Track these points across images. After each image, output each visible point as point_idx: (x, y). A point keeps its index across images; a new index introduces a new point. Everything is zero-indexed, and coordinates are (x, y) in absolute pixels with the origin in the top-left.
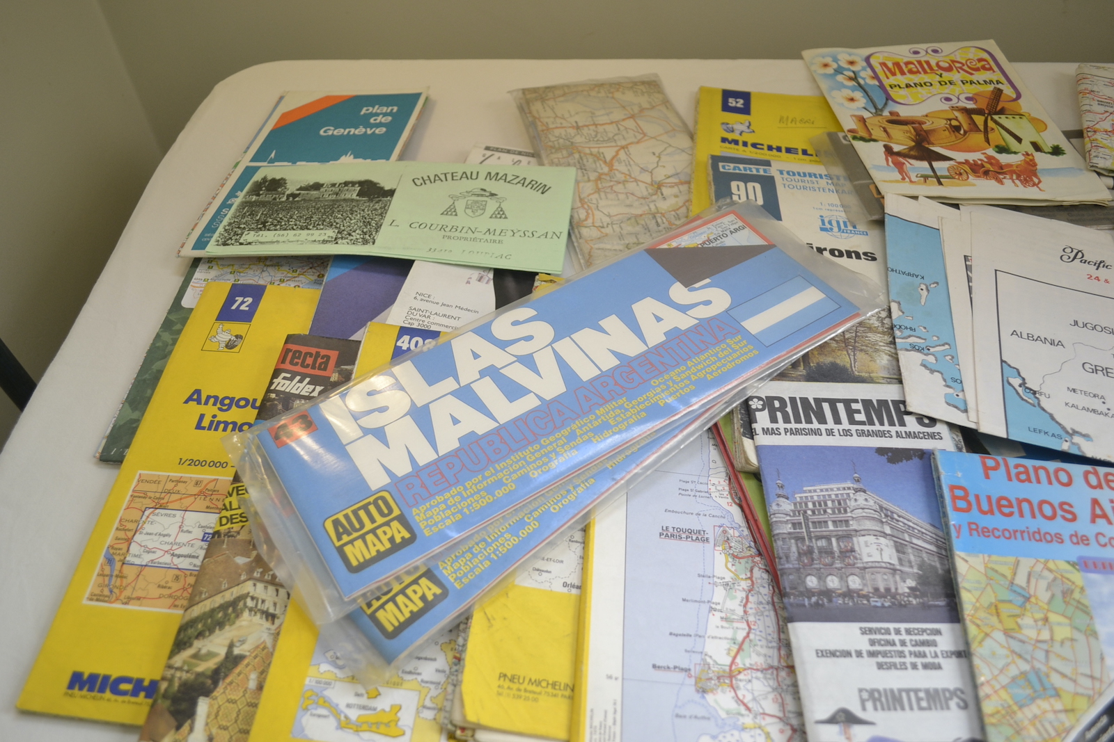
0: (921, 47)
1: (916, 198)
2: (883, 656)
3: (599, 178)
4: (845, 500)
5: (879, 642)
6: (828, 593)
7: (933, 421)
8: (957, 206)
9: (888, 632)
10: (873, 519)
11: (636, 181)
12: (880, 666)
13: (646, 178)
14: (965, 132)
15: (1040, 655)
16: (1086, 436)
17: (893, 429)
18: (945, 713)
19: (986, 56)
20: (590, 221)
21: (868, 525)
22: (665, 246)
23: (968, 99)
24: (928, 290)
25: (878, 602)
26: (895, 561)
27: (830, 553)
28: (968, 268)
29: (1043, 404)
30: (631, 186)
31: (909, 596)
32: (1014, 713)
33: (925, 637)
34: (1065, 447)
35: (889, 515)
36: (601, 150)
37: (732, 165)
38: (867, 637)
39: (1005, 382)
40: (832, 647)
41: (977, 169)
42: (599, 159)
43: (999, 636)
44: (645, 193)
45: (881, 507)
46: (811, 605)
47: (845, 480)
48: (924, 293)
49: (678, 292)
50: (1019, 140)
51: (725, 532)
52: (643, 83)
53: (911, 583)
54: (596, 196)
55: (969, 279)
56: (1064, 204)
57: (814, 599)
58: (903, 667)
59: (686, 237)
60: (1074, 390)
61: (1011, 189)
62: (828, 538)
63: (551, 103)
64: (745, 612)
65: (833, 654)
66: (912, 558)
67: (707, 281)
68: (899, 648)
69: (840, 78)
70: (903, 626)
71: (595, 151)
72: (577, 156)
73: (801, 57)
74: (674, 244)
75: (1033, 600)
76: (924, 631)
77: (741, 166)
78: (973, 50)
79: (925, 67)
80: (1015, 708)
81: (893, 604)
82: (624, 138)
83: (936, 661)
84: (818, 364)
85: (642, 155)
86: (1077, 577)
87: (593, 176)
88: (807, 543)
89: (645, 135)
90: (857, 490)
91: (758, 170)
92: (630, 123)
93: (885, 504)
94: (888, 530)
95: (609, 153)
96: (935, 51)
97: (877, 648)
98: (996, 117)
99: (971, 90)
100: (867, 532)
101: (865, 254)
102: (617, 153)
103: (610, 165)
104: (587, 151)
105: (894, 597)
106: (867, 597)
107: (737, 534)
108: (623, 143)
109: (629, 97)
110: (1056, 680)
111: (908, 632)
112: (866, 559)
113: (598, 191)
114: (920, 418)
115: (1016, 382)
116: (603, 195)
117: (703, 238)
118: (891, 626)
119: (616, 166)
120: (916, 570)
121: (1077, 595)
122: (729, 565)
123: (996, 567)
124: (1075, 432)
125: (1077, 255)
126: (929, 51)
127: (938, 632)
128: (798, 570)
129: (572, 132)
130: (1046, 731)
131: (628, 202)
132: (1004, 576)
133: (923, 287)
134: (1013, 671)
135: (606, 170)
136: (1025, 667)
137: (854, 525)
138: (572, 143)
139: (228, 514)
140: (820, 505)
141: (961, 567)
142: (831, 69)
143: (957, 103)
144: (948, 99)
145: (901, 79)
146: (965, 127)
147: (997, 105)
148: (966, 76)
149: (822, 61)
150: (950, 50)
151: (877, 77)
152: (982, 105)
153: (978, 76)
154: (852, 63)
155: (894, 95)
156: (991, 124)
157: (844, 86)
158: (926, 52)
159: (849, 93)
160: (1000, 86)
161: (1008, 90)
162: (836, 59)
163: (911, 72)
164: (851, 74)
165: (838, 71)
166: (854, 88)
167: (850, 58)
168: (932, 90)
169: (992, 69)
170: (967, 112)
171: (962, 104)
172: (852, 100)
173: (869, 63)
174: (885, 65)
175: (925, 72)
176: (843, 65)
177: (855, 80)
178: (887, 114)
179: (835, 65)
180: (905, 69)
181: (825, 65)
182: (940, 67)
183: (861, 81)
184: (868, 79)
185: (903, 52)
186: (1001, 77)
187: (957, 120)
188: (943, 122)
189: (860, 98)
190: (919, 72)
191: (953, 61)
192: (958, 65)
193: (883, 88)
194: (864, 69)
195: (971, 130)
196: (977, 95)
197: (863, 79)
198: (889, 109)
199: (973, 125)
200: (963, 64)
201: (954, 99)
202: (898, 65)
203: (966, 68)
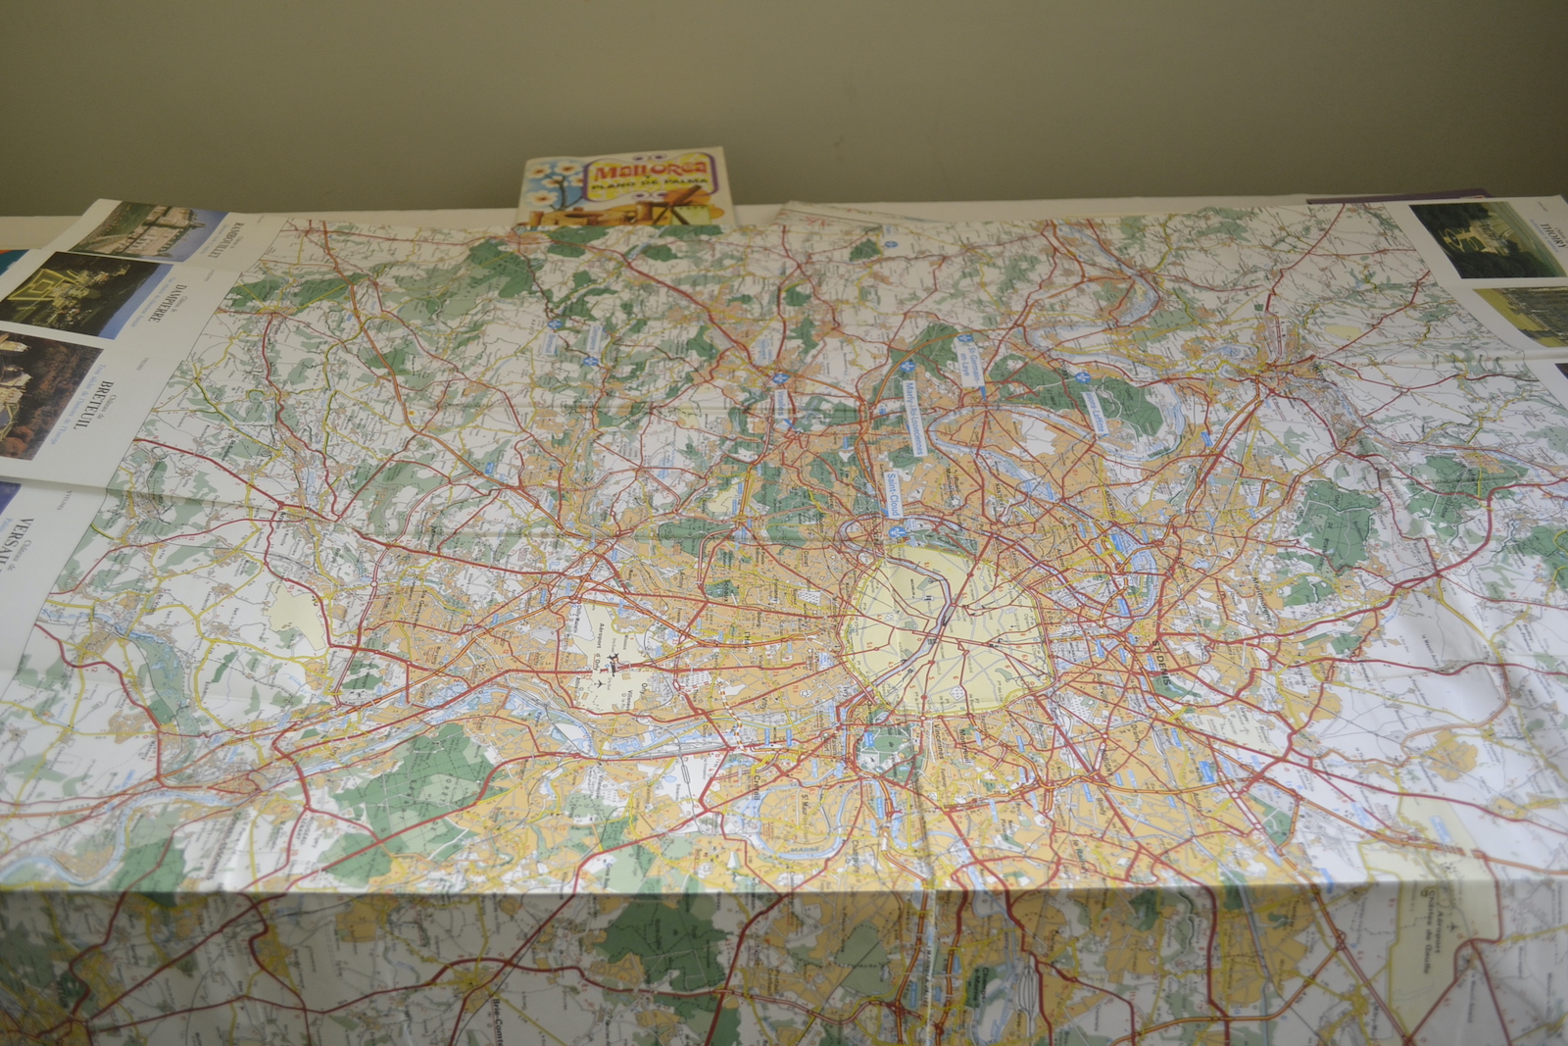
0: (645, 155)
19: (707, 160)
23: (659, 195)
50: (685, 223)
69: (546, 183)
78: (697, 155)
79: (639, 170)
96: (659, 157)
98: (677, 209)
99: (671, 187)
126: (653, 158)
142: (541, 175)
143: (647, 198)
144: (640, 196)
145: (609, 181)
146: (640, 216)
147: (686, 199)
148: (674, 177)
149: (539, 167)
150: (674, 156)
151: (585, 181)
152: (671, 199)
153: (686, 177)
154: (567, 169)
155: (591, 194)
156: (668, 214)
157: (544, 188)
158: (648, 159)
159: (543, 193)
160: (703, 184)
161: (707, 187)
162: (553, 166)
163: (623, 175)
164: (560, 178)
165: (548, 176)
166: (553, 190)
167: (567, 165)
168: (631, 189)
169: (704, 171)
170: (651, 205)
171: (651, 199)
172: (543, 199)
173: (586, 169)
174: (601, 170)
175: (636, 174)
176: (557, 170)
177: (560, 183)
178: (570, 210)
179: (548, 171)
180: (618, 172)
181: (539, 171)
182: (653, 170)
183: (566, 184)
184: (574, 181)
185: (626, 159)
186: (708, 176)
187: (635, 212)
188: (620, 214)
189: (553, 197)
190: (630, 175)
191: (670, 165)
192: (673, 168)
193: (584, 189)
194: (577, 174)
195: (642, 219)
196: (673, 191)
197: (570, 182)
198: (575, 206)
199: (648, 215)
200: (678, 167)
201: (647, 195)
202: (614, 170)
203: (679, 171)
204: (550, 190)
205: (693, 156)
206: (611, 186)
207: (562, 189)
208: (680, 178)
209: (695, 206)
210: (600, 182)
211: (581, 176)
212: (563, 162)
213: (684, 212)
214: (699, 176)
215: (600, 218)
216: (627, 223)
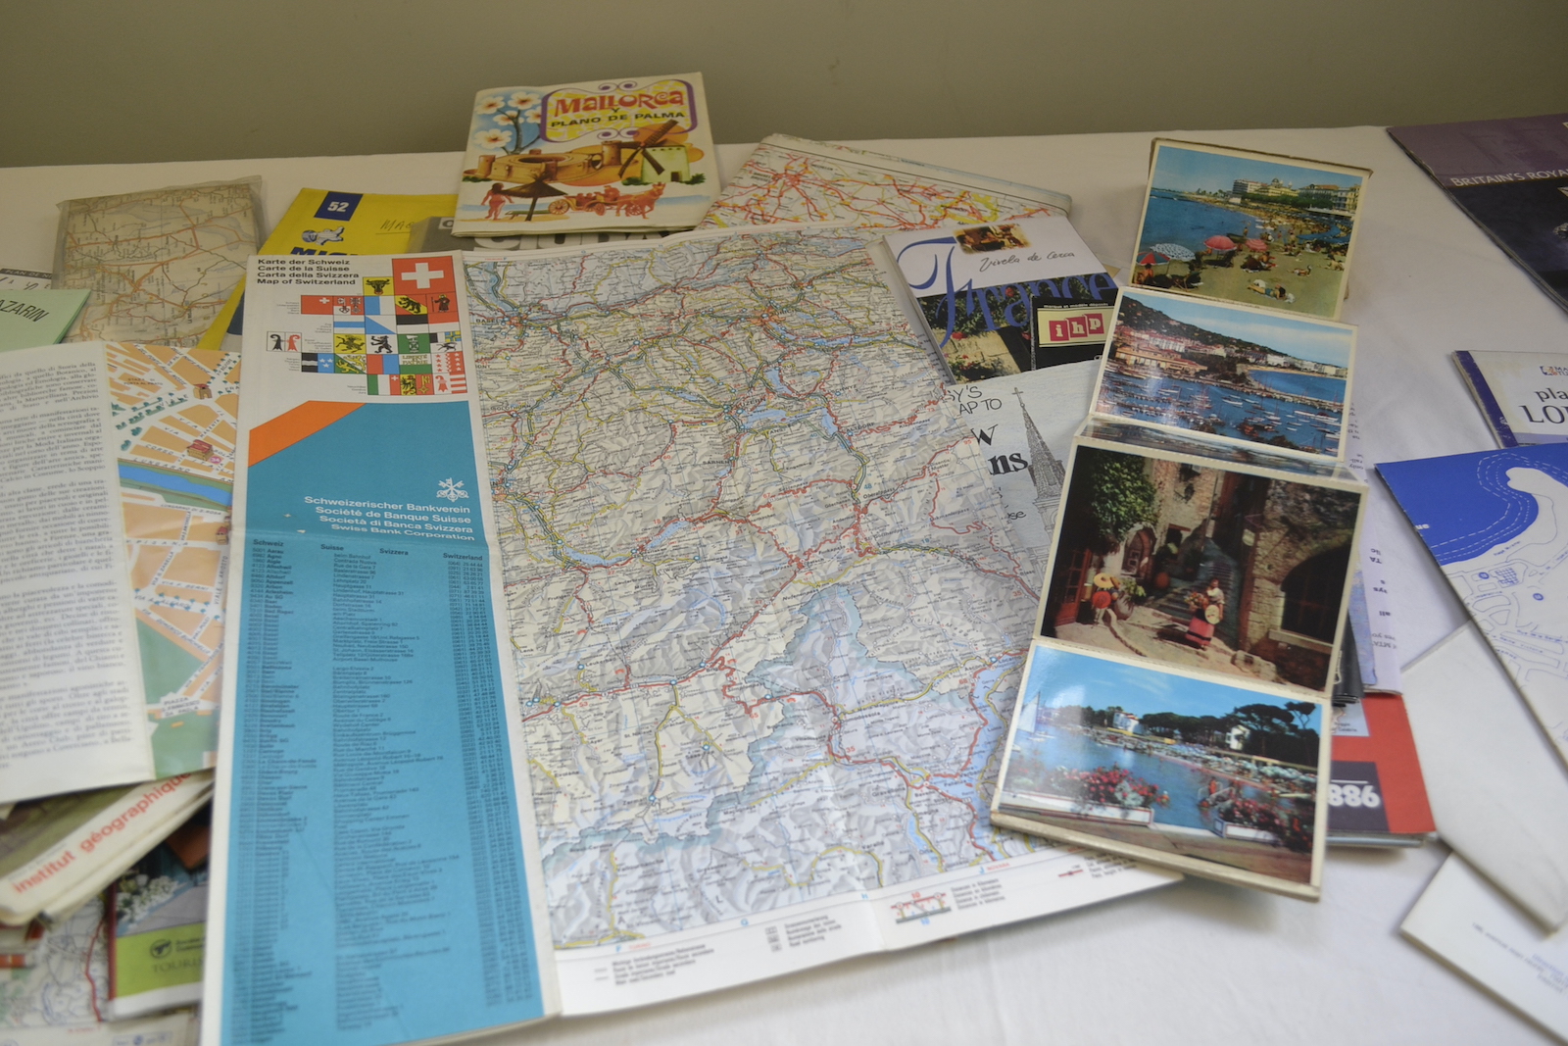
0: (612, 83)
3: (116, 302)
11: (163, 301)
13: (178, 298)
14: (602, 166)
19: (683, 89)
23: (628, 133)
30: (155, 311)
36: (133, 268)
41: (584, 203)
42: (126, 278)
44: (168, 315)
50: (659, 170)
63: (95, 216)
69: (498, 119)
71: (123, 269)
72: (99, 276)
78: (671, 83)
79: (606, 102)
87: (109, 298)
92: (188, 236)
95: (140, 271)
96: (628, 86)
98: (649, 149)
99: (642, 123)
102: (152, 270)
103: (136, 285)
104: (115, 269)
108: (165, 259)
113: (109, 317)
116: (113, 320)
119: (145, 285)
126: (622, 87)
129: (105, 248)
135: (129, 289)
138: (100, 261)
142: (493, 110)
143: (614, 138)
144: (607, 134)
145: (571, 116)
146: (605, 162)
147: (659, 138)
148: (646, 110)
149: (492, 100)
150: (646, 84)
151: (543, 116)
152: (642, 138)
153: (660, 110)
154: (523, 102)
155: (550, 133)
156: (638, 157)
157: (496, 126)
158: (616, 88)
159: (495, 133)
160: (679, 119)
161: (684, 123)
162: (507, 99)
163: (587, 108)
164: (515, 113)
165: (500, 111)
166: (507, 128)
167: (523, 96)
168: (596, 125)
169: (681, 102)
170: (620, 146)
171: (619, 139)
172: (495, 140)
173: (545, 101)
174: (562, 102)
175: (602, 107)
176: (511, 103)
177: (514, 119)
178: (526, 152)
179: (501, 105)
180: (582, 106)
181: (491, 105)
182: (622, 102)
183: (521, 120)
184: (531, 117)
185: (591, 88)
186: (685, 109)
187: (601, 155)
188: (583, 158)
189: (507, 137)
190: (595, 108)
191: (641, 96)
192: (644, 99)
193: (542, 127)
194: (534, 107)
195: (610, 164)
196: (644, 128)
197: (526, 118)
198: (532, 147)
199: (616, 160)
200: (651, 98)
201: (614, 133)
202: (576, 102)
203: (652, 102)
204: (503, 129)
205: (666, 84)
206: (573, 123)
207: (516, 125)
208: (652, 112)
209: (670, 147)
210: (559, 119)
211: (539, 110)
212: (518, 93)
213: (656, 154)
214: (675, 108)
215: (560, 164)
216: (591, 169)
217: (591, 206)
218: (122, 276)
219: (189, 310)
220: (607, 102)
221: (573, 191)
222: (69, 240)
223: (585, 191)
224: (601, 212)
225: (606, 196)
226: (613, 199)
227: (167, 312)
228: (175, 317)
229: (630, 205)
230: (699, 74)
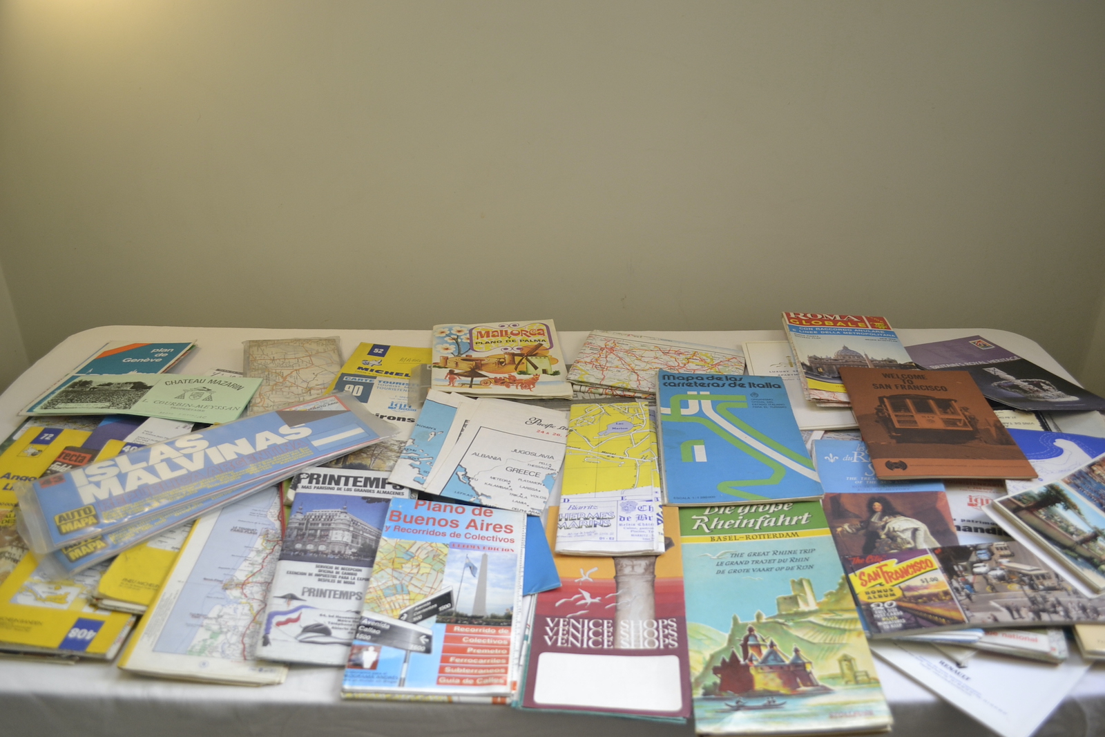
0: (506, 324)
1: (450, 393)
2: (321, 577)
3: (276, 385)
4: (333, 516)
5: (324, 571)
6: (305, 552)
7: (402, 487)
8: (476, 398)
9: (331, 568)
10: (346, 524)
11: (297, 386)
12: (320, 580)
13: (305, 385)
14: (505, 365)
15: (408, 578)
16: (488, 497)
17: (376, 490)
18: (348, 601)
19: (544, 328)
20: (261, 404)
21: (342, 526)
22: (288, 410)
23: (517, 349)
24: (435, 435)
25: (331, 556)
26: (349, 541)
27: (314, 536)
28: (465, 425)
29: (471, 483)
30: (294, 389)
31: (351, 555)
32: (381, 599)
33: (352, 572)
34: (472, 500)
35: (355, 523)
36: (283, 371)
37: (352, 378)
38: (318, 569)
39: (455, 472)
40: (297, 571)
41: (498, 381)
42: (279, 375)
43: (389, 571)
44: (300, 392)
45: (352, 520)
46: (294, 555)
47: (337, 508)
48: (433, 436)
49: (285, 429)
50: (536, 368)
51: (267, 531)
52: (326, 340)
53: (354, 550)
54: (270, 392)
55: (462, 430)
56: (544, 398)
57: (297, 553)
58: (333, 581)
59: (301, 406)
60: (494, 478)
61: (514, 390)
62: (316, 530)
63: (262, 348)
64: (263, 562)
65: (296, 573)
66: (360, 541)
67: (303, 424)
68: (334, 574)
69: (447, 339)
70: (341, 567)
71: (278, 371)
72: (266, 373)
73: (432, 329)
74: (293, 409)
75: (416, 558)
76: (352, 569)
77: (357, 378)
78: (539, 325)
80: (383, 597)
81: (340, 558)
82: (299, 366)
83: (353, 581)
84: (351, 463)
85: (306, 374)
86: (446, 550)
87: (272, 383)
88: (304, 531)
89: (313, 364)
90: (342, 512)
91: (366, 380)
92: (307, 359)
93: (355, 518)
94: (351, 529)
95: (286, 373)
96: (515, 326)
97: (322, 573)
98: (529, 358)
99: (524, 344)
100: (340, 529)
101: (408, 419)
102: (292, 373)
103: (285, 379)
104: (274, 371)
105: (342, 555)
106: (327, 554)
107: (274, 532)
108: (298, 368)
109: (314, 346)
110: (411, 588)
111: (342, 569)
112: (333, 539)
113: (272, 390)
114: (395, 486)
115: (460, 474)
116: (274, 392)
117: (312, 407)
118: (334, 566)
119: (288, 379)
120: (359, 546)
121: (441, 557)
122: (264, 544)
123: (402, 544)
124: (482, 494)
125: (538, 422)
127: (360, 570)
128: (293, 541)
129: (269, 362)
130: (395, 606)
131: (288, 396)
132: (405, 548)
133: (433, 433)
134: (390, 583)
135: (281, 380)
136: (396, 582)
137: (333, 526)
138: (267, 367)
139: (7, 519)
140: (319, 517)
141: (382, 543)
142: (444, 335)
143: (510, 350)
144: (506, 349)
145: (485, 339)
146: (507, 362)
147: (534, 351)
148: (525, 338)
149: (443, 330)
150: (524, 325)
151: (471, 339)
152: (525, 352)
153: (533, 338)
154: (459, 331)
155: (475, 347)
156: (524, 361)
157: (447, 342)
158: (508, 326)
159: (447, 346)
160: (543, 343)
161: (546, 345)
162: (450, 330)
163: (493, 336)
164: (456, 337)
165: (447, 335)
166: (452, 344)
167: (460, 329)
168: (499, 344)
169: (544, 334)
170: (514, 355)
171: (513, 351)
172: (447, 349)
173: (471, 331)
174: (480, 332)
175: (502, 336)
176: (453, 332)
177: (456, 340)
178: (464, 356)
179: (448, 332)
180: (491, 335)
181: (443, 332)
182: (512, 333)
183: (459, 340)
184: (464, 339)
185: (495, 326)
186: (546, 338)
187: (504, 359)
188: (495, 360)
189: (453, 348)
190: (498, 336)
191: (522, 331)
192: (524, 332)
193: (471, 344)
194: (465, 334)
195: (509, 364)
196: (525, 347)
197: (462, 339)
198: (467, 354)
199: (513, 362)
200: (527, 332)
201: (510, 349)
202: (488, 333)
203: (528, 334)
204: (450, 344)
205: (535, 325)
206: (487, 343)
207: (457, 342)
208: (529, 339)
209: (541, 357)
210: (480, 340)
211: (468, 336)
212: (457, 327)
213: (533, 359)
214: (541, 338)
215: (482, 362)
216: (500, 365)
217: (503, 383)
218: (278, 374)
219: (310, 390)
220: (504, 333)
221: (492, 376)
222: (251, 357)
223: (498, 376)
224: (508, 387)
225: (509, 379)
226: (513, 381)
227: (300, 391)
228: (303, 393)
229: (522, 384)
230: (552, 320)
